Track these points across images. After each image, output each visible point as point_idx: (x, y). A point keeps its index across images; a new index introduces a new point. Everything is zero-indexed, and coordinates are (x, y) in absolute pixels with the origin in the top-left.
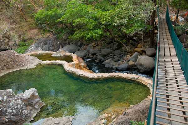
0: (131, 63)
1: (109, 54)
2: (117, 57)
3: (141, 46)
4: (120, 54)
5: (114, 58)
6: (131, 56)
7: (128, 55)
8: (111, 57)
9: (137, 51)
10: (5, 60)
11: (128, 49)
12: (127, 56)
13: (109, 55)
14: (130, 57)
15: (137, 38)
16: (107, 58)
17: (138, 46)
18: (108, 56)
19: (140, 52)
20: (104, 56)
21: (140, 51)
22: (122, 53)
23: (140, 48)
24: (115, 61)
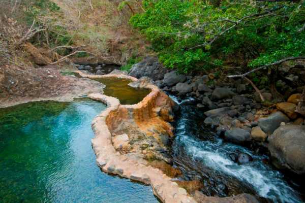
0: (258, 132)
1: (225, 97)
2: (237, 108)
3: (298, 100)
4: (245, 105)
5: (230, 109)
6: (265, 115)
7: (260, 112)
8: (227, 106)
9: (282, 111)
10: (27, 82)
11: (265, 98)
12: (258, 112)
13: (224, 100)
14: (262, 119)
15: (297, 77)
16: (219, 105)
17: (290, 99)
18: (223, 102)
19: (290, 115)
20: (215, 100)
21: (291, 112)
22: (249, 104)
23: (294, 105)
24: (229, 115)
